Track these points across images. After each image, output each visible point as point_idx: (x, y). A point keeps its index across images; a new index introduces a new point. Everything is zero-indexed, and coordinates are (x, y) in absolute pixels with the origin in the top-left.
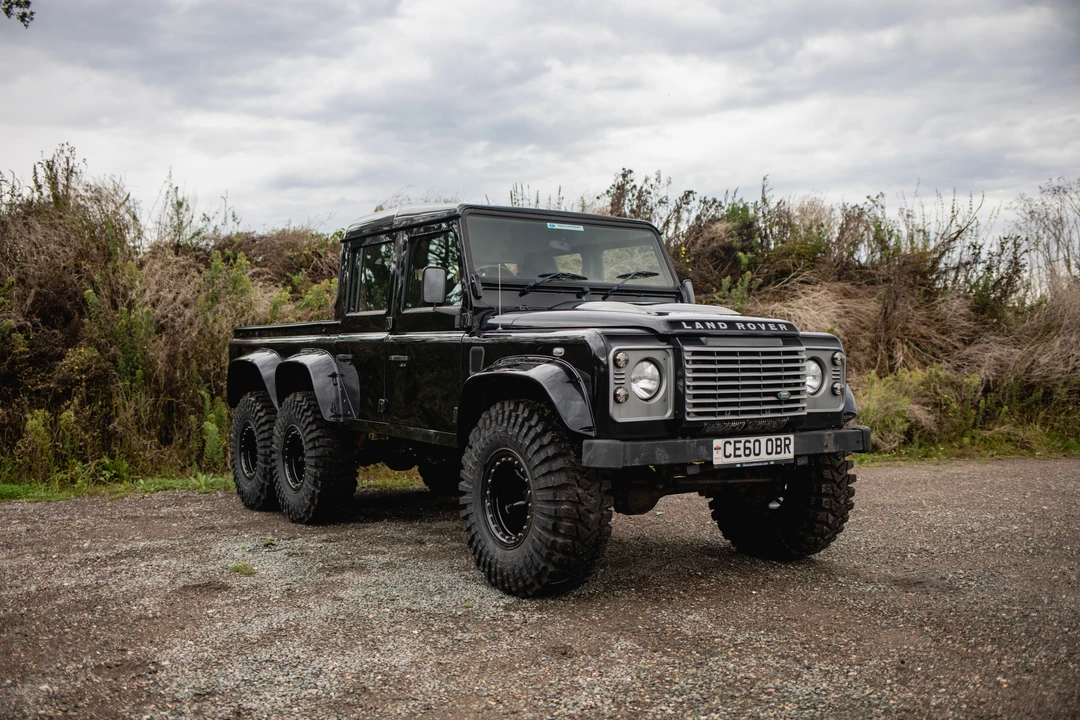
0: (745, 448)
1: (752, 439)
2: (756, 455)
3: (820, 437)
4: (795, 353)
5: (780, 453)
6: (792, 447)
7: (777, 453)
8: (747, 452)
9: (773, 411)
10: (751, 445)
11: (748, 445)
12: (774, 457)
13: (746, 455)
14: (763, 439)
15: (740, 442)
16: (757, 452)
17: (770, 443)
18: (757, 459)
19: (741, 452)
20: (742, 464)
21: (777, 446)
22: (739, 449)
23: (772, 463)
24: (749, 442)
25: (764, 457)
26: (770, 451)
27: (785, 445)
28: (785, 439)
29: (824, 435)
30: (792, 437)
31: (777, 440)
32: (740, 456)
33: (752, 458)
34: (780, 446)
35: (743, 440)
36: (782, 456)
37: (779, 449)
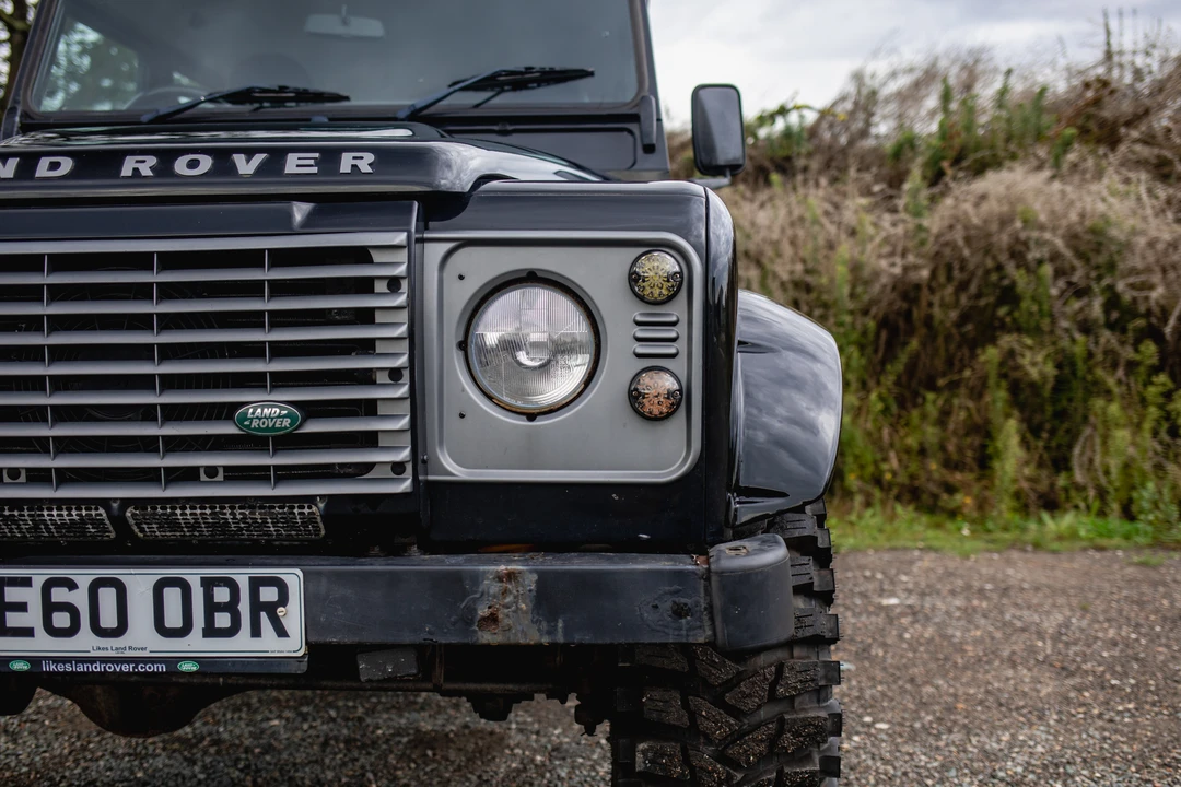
0: (49, 608)
1: (84, 577)
2: (100, 631)
3: (456, 587)
4: (361, 255)
5: (232, 631)
6: (293, 615)
7: (211, 631)
8: (61, 620)
9: (235, 474)
10: (80, 599)
11: (59, 595)
12: (196, 644)
13: (54, 632)
14: (140, 583)
15: (26, 582)
16: (109, 619)
17: (172, 596)
18: (110, 647)
19: (33, 618)
20: (35, 661)
21: (211, 608)
22: (22, 607)
23: (187, 667)
24: (72, 585)
25: (142, 639)
26: (173, 619)
27: (257, 606)
28: (256, 583)
29: (476, 578)
30: (293, 578)
31: (209, 584)
32: (28, 632)
33: (85, 643)
34: (231, 607)
35: (40, 576)
36: (242, 645)
37: (222, 620)
